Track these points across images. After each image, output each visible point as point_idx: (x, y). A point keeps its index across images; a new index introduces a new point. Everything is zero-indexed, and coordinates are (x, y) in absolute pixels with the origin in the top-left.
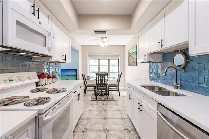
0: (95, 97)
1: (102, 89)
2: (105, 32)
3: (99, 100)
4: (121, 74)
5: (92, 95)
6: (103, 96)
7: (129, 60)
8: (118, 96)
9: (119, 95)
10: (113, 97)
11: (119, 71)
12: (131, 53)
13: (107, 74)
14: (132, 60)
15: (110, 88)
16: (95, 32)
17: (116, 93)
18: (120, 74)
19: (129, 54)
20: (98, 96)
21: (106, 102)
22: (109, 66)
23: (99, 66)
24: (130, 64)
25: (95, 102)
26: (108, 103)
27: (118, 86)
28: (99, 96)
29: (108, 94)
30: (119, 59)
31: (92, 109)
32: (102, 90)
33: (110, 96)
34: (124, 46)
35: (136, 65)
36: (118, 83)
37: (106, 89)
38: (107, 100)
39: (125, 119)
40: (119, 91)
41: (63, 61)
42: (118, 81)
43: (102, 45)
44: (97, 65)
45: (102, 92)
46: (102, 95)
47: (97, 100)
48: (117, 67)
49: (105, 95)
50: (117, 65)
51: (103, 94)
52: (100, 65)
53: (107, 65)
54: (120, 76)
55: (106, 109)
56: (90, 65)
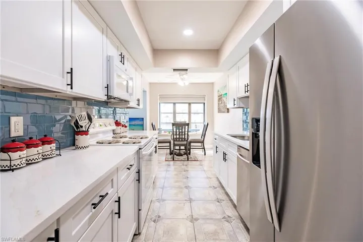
0: (170, 156)
1: (180, 145)
2: (187, 70)
3: (177, 159)
4: (208, 124)
5: (167, 154)
6: (182, 155)
7: (219, 104)
8: (203, 155)
9: (205, 155)
10: (196, 157)
11: (204, 121)
12: (221, 95)
13: (188, 125)
14: (222, 105)
15: (192, 144)
16: (174, 70)
17: (200, 152)
18: (206, 124)
19: (218, 97)
20: (175, 155)
21: (186, 163)
22: (190, 113)
23: (174, 113)
24: (220, 111)
25: (172, 163)
26: (189, 163)
27: (203, 142)
28: (177, 156)
29: (190, 154)
30: (204, 103)
31: (168, 169)
32: (180, 147)
33: (191, 155)
34: (213, 83)
35: (228, 112)
36: (203, 137)
37: (185, 146)
38: (188, 160)
39: (211, 178)
40: (204, 148)
41: (137, 106)
42: (203, 135)
43: (181, 83)
44: (172, 112)
45: (180, 150)
46: (180, 155)
47: (173, 160)
48: (203, 114)
49: (185, 154)
50: (203, 112)
51: (183, 153)
52: (176, 112)
53: (187, 112)
54: (206, 128)
55: (187, 169)
56: (162, 111)
